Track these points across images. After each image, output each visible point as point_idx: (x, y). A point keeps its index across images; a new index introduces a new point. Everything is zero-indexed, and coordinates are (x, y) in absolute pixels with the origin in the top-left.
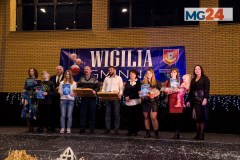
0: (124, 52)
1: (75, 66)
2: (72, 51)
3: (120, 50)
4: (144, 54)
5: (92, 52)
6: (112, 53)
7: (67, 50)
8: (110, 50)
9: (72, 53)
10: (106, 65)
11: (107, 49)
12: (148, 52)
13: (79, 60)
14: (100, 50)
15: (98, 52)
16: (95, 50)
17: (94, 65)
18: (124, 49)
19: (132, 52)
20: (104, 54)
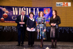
0: (27, 9)
1: (5, 14)
3: (26, 8)
4: (36, 10)
5: (13, 8)
6: (22, 9)
12: (38, 9)
13: (7, 11)
15: (16, 8)
16: (15, 7)
17: (14, 14)
18: (28, 7)
19: (31, 9)
20: (19, 9)
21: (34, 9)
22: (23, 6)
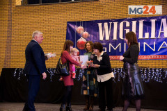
0: (134, 23)
1: (81, 40)
2: (78, 24)
3: (130, 21)
5: (100, 25)
6: (121, 24)
8: (119, 21)
9: (78, 26)
10: (115, 38)
11: (116, 21)
12: (164, 21)
13: (86, 33)
14: (108, 21)
15: (106, 24)
16: (103, 22)
18: (135, 19)
20: (113, 25)
22: (121, 17)
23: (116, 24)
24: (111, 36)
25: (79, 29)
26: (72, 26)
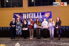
2: (17, 14)
3: (32, 13)
4: (39, 14)
6: (29, 14)
7: (16, 14)
8: (29, 13)
12: (40, 13)
13: (19, 16)
14: (26, 13)
16: (24, 13)
17: (24, 18)
18: (33, 13)
19: (35, 14)
20: (27, 14)
21: (38, 14)
22: (29, 12)
23: (28, 14)
24: (27, 17)
25: (17, 15)
26: (15, 14)
